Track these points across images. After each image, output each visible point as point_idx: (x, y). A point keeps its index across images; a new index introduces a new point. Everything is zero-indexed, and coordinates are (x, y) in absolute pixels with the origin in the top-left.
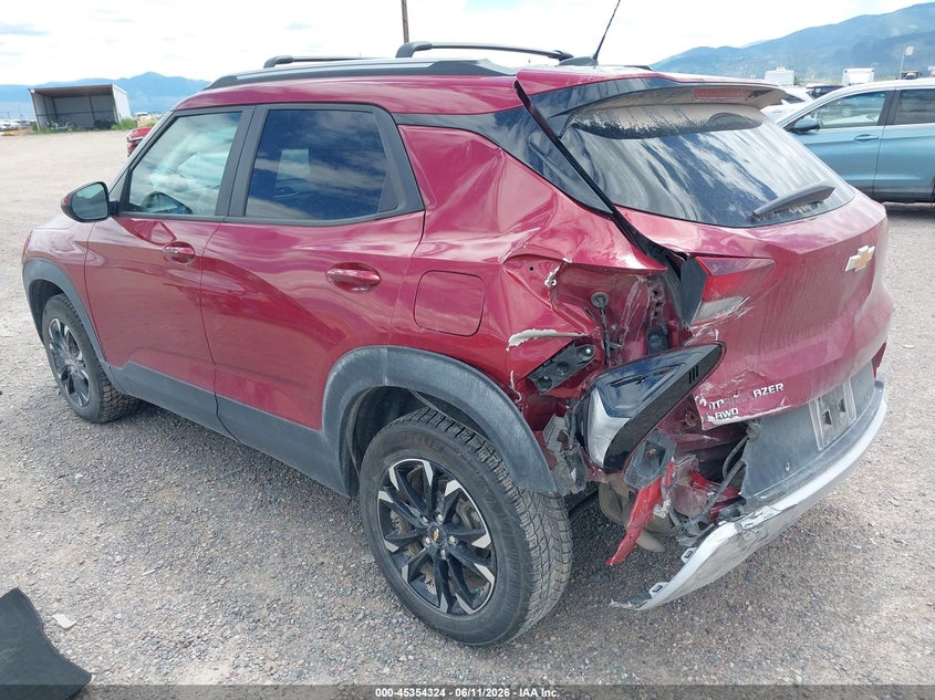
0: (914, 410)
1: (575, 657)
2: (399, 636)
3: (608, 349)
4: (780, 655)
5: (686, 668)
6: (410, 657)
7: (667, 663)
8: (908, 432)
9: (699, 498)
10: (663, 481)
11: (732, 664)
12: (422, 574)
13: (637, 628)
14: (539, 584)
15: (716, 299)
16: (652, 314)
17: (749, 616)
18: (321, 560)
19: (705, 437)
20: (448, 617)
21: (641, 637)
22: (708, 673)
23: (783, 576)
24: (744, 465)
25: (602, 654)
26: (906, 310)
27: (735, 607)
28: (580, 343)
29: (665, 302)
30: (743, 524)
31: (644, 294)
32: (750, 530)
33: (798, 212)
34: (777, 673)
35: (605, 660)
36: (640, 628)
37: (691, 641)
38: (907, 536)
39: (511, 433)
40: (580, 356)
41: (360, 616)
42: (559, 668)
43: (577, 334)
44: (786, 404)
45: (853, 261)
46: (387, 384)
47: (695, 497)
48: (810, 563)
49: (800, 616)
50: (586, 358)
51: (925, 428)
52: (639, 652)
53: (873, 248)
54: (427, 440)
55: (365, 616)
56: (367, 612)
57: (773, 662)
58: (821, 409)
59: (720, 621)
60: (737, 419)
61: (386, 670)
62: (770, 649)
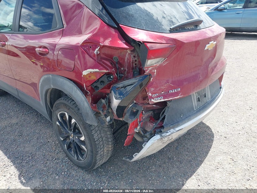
0: (239, 96)
1: (117, 174)
2: (64, 166)
3: (118, 76)
4: (181, 174)
5: (150, 178)
6: (66, 173)
7: (145, 176)
8: (236, 102)
9: (151, 125)
10: (138, 120)
11: (165, 177)
12: (71, 147)
13: (138, 165)
14: (99, 152)
15: (152, 59)
16: (134, 64)
17: (174, 161)
18: (49, 140)
19: (154, 106)
20: (77, 161)
21: (139, 168)
22: (157, 180)
23: (188, 148)
24: (165, 115)
25: (125, 173)
26: (244, 65)
27: (170, 158)
28: (108, 74)
29: (138, 60)
30: (163, 135)
31: (130, 57)
32: (165, 137)
33: (188, 29)
34: (178, 180)
35: (126, 175)
36: (139, 165)
37: (154, 169)
38: (229, 136)
39: (84, 105)
40: (109, 78)
41: (54, 159)
42: (111, 178)
43: (105, 71)
44: (181, 95)
45: (208, 47)
46: (53, 87)
47: (150, 125)
48: (197, 144)
49: (190, 161)
50: (111, 79)
51: (241, 101)
52: (137, 173)
53: (215, 42)
54: (65, 106)
55: (56, 159)
56: (57, 158)
57: (178, 177)
58: (196, 97)
59: (165, 163)
60: (163, 100)
61: (57, 177)
62: (178, 172)
